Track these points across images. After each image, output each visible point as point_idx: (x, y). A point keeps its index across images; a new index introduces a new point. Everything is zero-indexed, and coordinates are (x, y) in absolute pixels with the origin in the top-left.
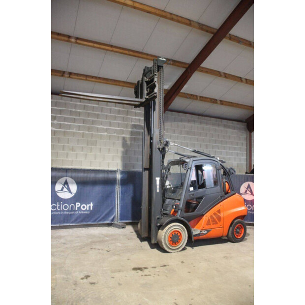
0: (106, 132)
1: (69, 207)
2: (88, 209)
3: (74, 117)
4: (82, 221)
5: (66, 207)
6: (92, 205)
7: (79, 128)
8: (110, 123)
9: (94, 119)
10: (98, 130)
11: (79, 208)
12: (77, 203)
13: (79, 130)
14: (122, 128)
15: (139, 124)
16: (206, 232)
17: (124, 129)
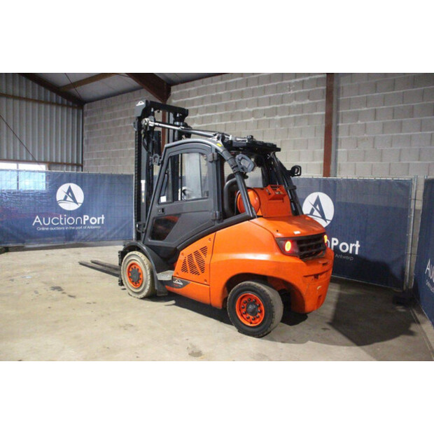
0: (253, 116)
3: (216, 104)
7: (221, 118)
8: (258, 100)
9: (237, 100)
10: (243, 116)
13: (221, 121)
14: (275, 106)
15: (302, 91)
16: (181, 284)
17: (278, 106)
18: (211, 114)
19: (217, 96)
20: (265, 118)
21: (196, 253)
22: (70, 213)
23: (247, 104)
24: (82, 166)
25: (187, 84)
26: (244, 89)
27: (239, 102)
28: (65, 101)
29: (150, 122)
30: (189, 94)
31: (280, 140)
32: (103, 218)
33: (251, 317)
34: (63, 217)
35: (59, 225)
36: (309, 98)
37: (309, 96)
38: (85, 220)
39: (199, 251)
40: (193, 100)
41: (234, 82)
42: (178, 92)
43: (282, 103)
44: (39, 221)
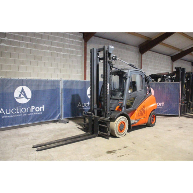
0: (49, 50)
1: (26, 110)
2: (41, 110)
3: (23, 36)
4: (37, 120)
5: (24, 110)
6: (43, 107)
7: (27, 45)
8: (51, 42)
9: (39, 38)
10: (42, 48)
11: (34, 110)
12: (32, 107)
13: (27, 47)
14: (60, 47)
15: (72, 44)
17: (62, 48)
18: (19, 41)
20: (55, 52)
21: (142, 109)
27: (40, 40)
31: (63, 63)
36: (75, 48)
37: (75, 47)
43: (64, 47)
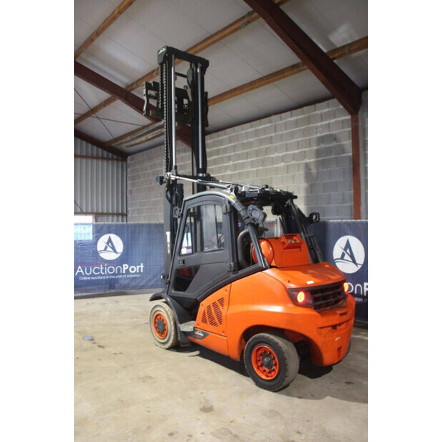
0: (283, 161)
3: (247, 151)
7: (252, 164)
8: (287, 145)
9: (267, 146)
10: (273, 161)
14: (303, 150)
15: (328, 133)
16: (202, 335)
17: (306, 150)
18: (243, 161)
19: (248, 143)
21: (214, 304)
22: (110, 262)
23: (276, 150)
24: (126, 215)
25: (220, 133)
26: (273, 135)
27: (269, 148)
28: (110, 155)
29: (172, 176)
30: (221, 143)
32: (142, 266)
33: (268, 370)
34: (104, 266)
35: (101, 275)
36: (336, 140)
38: (124, 269)
39: (217, 302)
40: (226, 148)
41: (263, 128)
42: (211, 141)
43: (310, 146)
44: (82, 271)
